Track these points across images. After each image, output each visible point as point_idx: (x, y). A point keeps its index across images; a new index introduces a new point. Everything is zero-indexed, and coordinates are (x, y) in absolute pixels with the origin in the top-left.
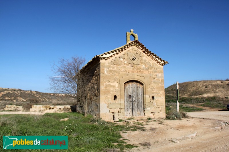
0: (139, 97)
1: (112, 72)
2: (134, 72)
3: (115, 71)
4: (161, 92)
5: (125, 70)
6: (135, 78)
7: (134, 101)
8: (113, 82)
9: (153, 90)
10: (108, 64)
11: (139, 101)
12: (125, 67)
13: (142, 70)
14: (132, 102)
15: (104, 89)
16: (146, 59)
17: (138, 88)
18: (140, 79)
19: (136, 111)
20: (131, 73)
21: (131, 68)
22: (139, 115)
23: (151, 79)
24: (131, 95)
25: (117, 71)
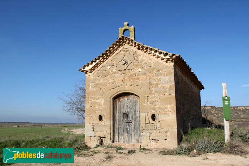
0: (137, 115)
1: (98, 86)
2: (125, 81)
3: (101, 84)
4: (169, 107)
6: (125, 89)
7: (131, 122)
8: (99, 98)
9: (154, 104)
10: (93, 77)
11: (137, 121)
12: (112, 77)
13: (136, 77)
14: (129, 123)
15: (89, 108)
16: (144, 58)
19: (133, 137)
20: (120, 84)
21: (121, 76)
22: (137, 142)
23: (151, 87)
24: (126, 114)
25: (104, 83)
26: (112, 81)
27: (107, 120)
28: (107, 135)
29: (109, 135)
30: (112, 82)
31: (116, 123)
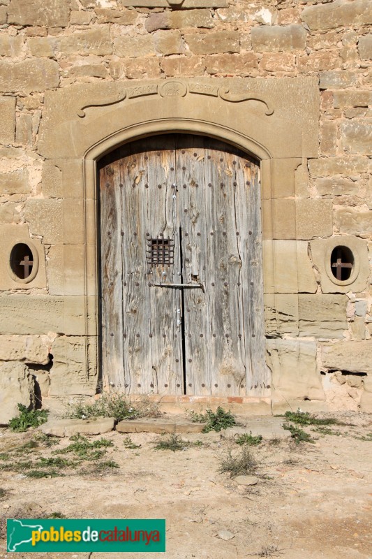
0: (232, 250)
2: (177, 72)
5: (98, 61)
6: (181, 113)
7: (195, 284)
11: (231, 279)
12: (96, 38)
13: (243, 51)
14: (182, 288)
17: (228, 190)
18: (227, 122)
19: (210, 358)
20: (145, 82)
21: (148, 42)
22: (233, 382)
23: (330, 109)
24: (167, 242)
25: (38, 69)
26: (92, 60)
27: (69, 272)
28: (70, 352)
29: (82, 350)
30: (95, 68)
31: (111, 291)
